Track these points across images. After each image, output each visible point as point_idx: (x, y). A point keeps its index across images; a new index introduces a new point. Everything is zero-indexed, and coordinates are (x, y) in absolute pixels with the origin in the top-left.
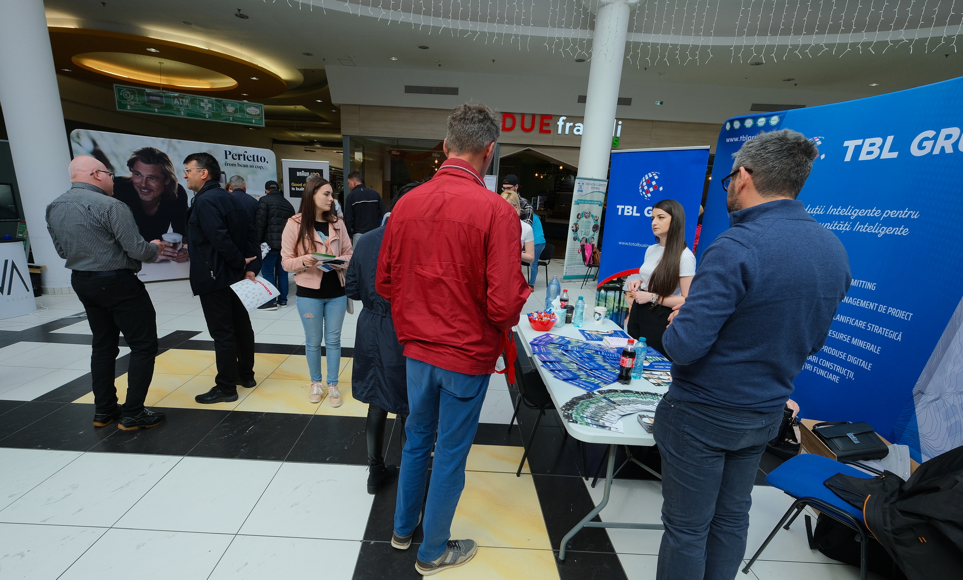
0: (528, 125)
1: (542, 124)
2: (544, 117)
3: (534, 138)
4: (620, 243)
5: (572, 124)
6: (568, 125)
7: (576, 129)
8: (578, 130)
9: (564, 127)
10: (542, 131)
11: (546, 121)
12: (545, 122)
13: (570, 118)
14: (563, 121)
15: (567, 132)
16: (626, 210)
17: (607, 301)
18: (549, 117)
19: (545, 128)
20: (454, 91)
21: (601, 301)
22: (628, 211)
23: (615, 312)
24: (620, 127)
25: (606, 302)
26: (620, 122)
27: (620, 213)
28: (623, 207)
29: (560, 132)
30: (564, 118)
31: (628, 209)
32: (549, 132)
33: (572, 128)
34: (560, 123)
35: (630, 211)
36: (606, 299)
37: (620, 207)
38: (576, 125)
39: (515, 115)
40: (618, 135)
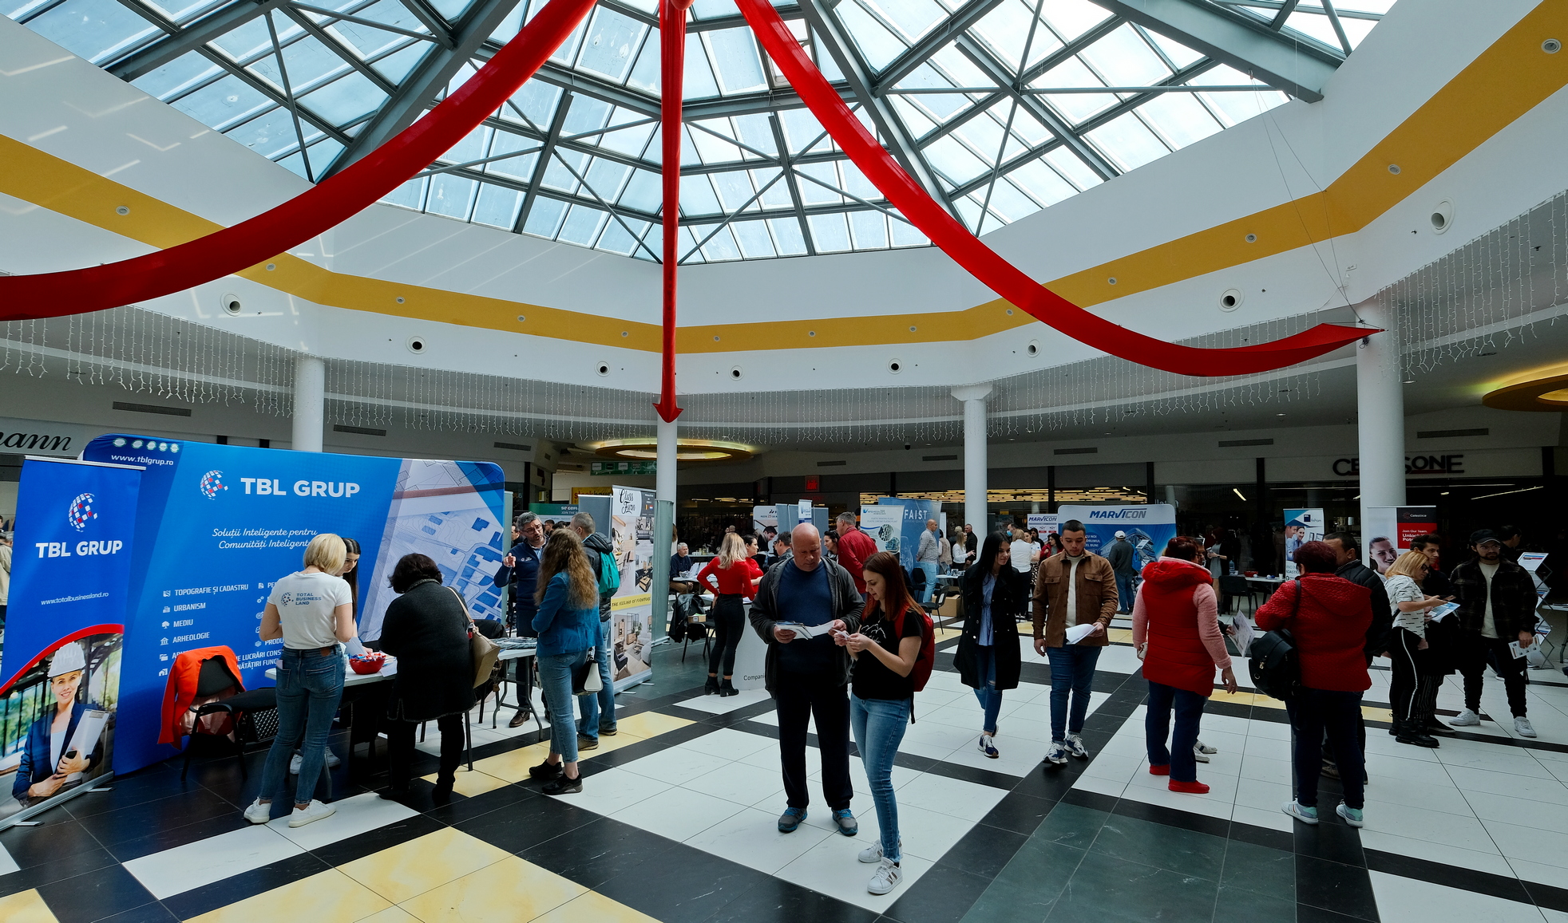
4: (43, 603)
16: (51, 550)
17: (23, 708)
21: (11, 713)
22: (54, 550)
23: (36, 720)
25: (21, 711)
27: (41, 555)
28: (46, 545)
31: (55, 547)
35: (57, 550)
36: (21, 705)
37: (41, 546)
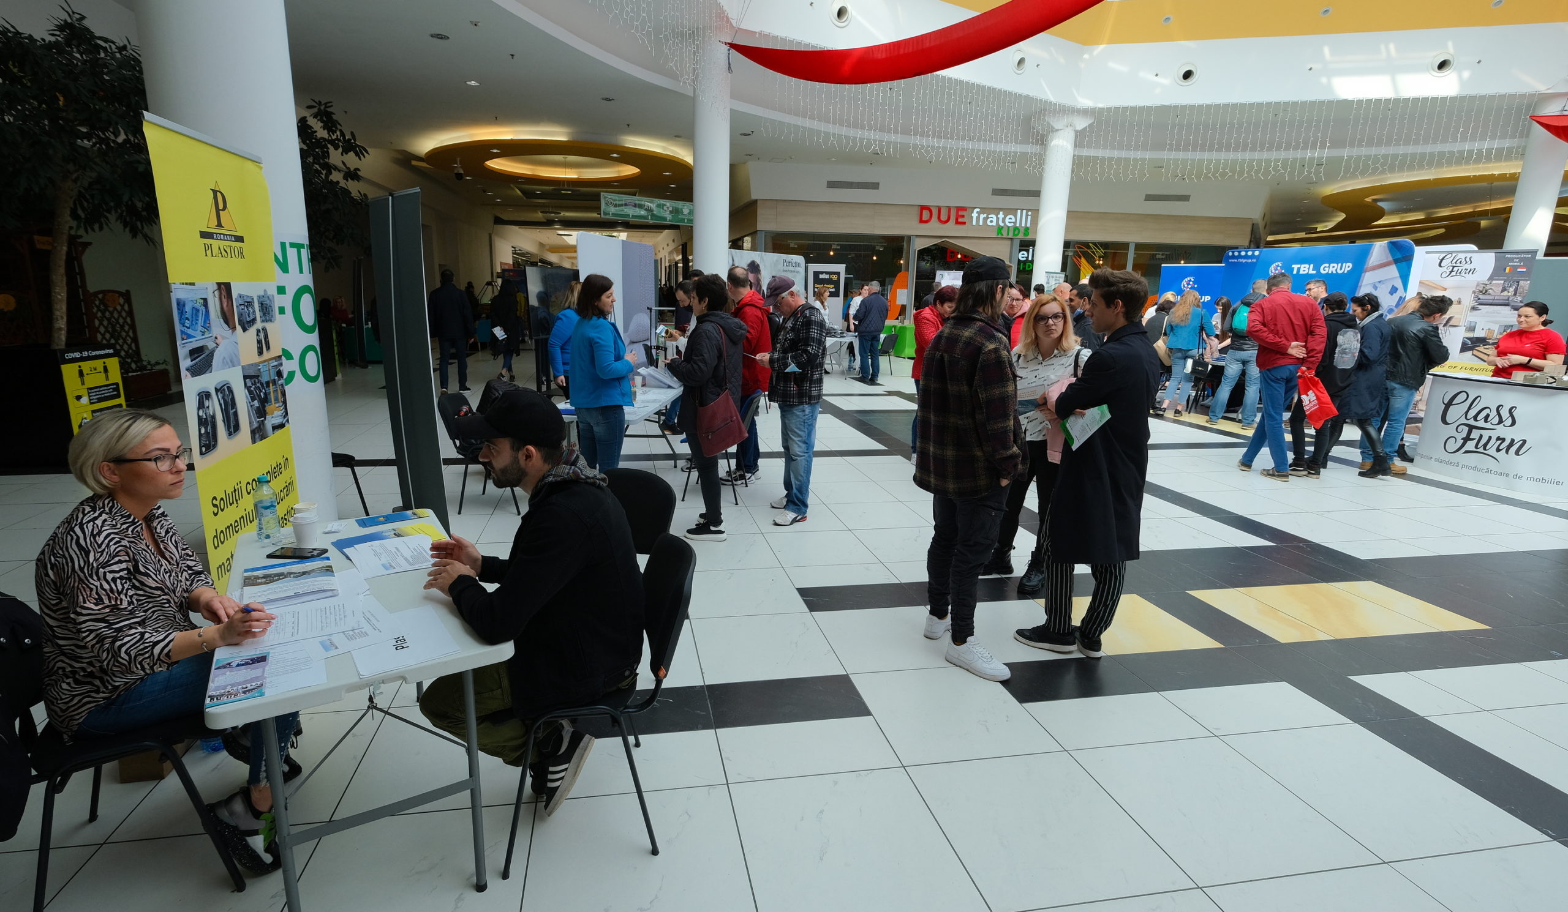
0: (944, 218)
1: (958, 217)
2: (959, 209)
3: (950, 230)
5: (985, 215)
6: (982, 216)
7: (989, 220)
8: (991, 221)
9: (978, 218)
10: (957, 222)
11: (961, 213)
12: (960, 215)
13: (983, 210)
14: (977, 212)
15: (981, 223)
18: (964, 209)
19: (960, 220)
20: (875, 186)
24: (1029, 217)
26: (1030, 213)
29: (974, 223)
30: (978, 210)
32: (964, 223)
33: (985, 219)
34: (975, 215)
38: (990, 216)
39: (932, 208)
40: (1028, 225)
